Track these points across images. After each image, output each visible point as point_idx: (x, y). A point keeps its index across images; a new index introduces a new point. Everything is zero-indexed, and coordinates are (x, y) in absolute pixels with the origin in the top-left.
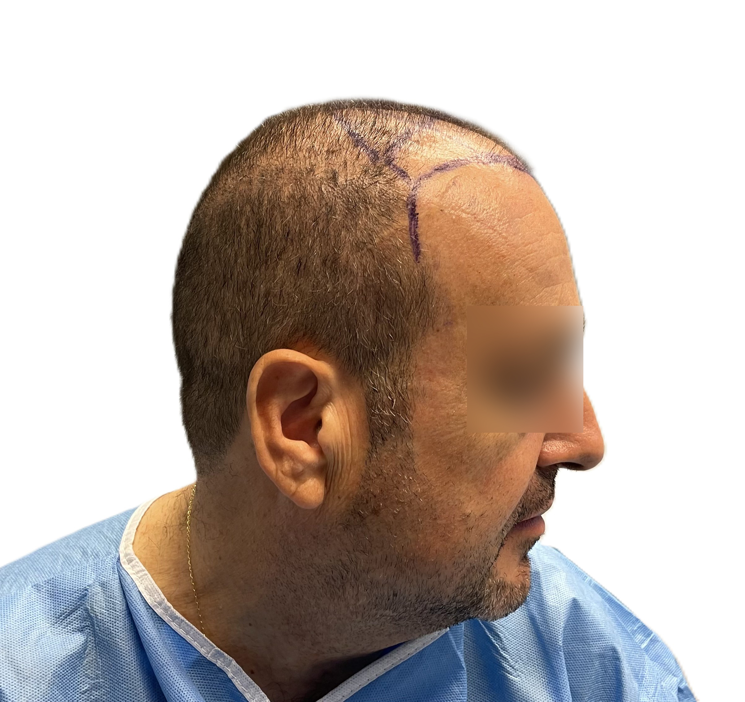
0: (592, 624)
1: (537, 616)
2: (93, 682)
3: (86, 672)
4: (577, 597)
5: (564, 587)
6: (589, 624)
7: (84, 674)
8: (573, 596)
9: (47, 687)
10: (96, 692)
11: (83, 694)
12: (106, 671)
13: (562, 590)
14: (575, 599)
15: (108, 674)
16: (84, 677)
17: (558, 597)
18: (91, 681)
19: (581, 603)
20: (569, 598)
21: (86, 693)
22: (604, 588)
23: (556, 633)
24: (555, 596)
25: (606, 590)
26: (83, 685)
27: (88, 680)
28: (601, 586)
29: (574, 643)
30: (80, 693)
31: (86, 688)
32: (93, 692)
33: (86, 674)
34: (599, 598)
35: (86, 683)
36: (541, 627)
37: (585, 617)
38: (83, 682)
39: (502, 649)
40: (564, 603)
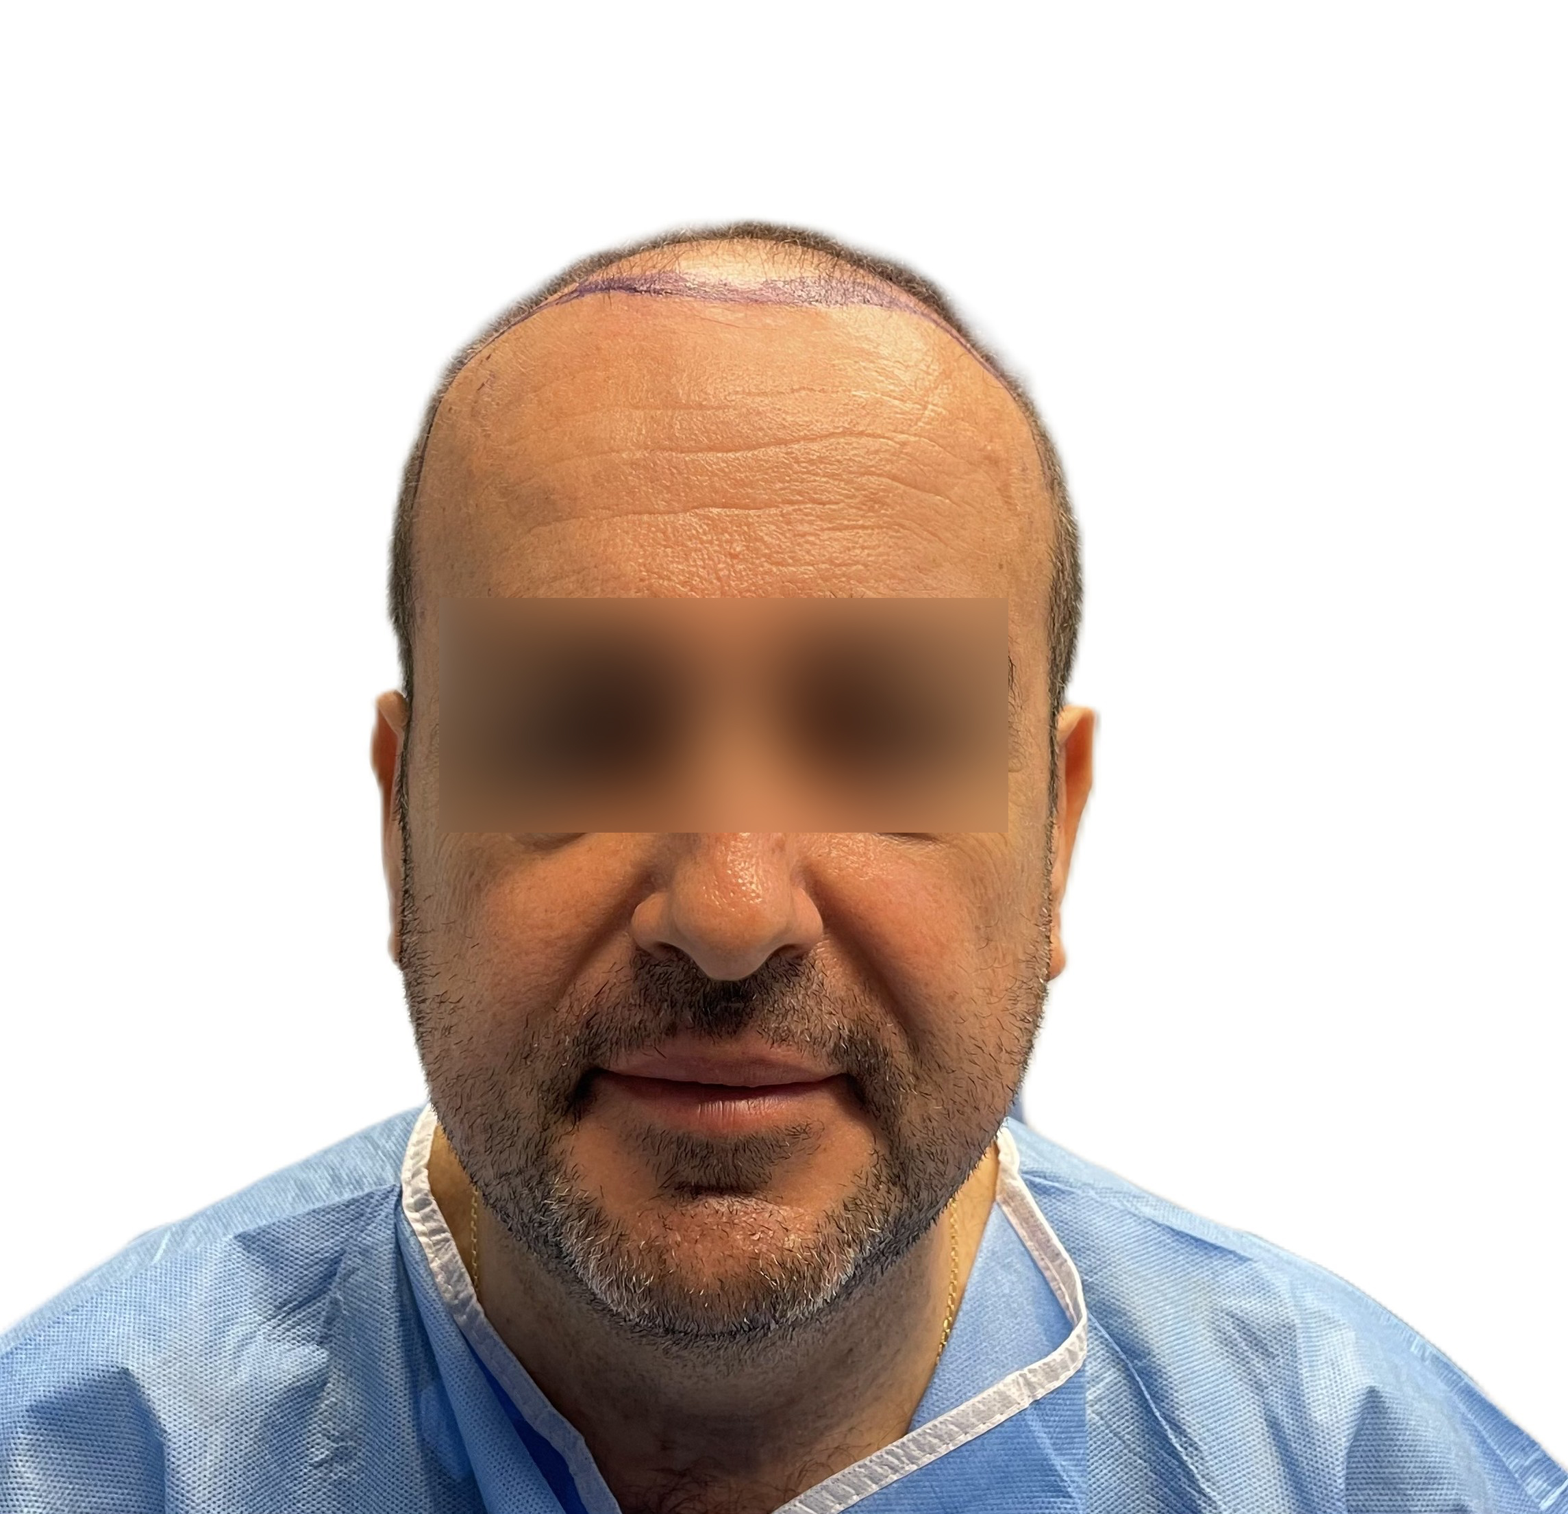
0: (1412, 1449)
1: (1286, 1420)
2: (335, 1445)
3: (324, 1426)
4: (1379, 1387)
5: (1350, 1363)
6: (1406, 1448)
7: (319, 1429)
8: (1370, 1382)
9: (252, 1442)
10: (341, 1465)
11: (316, 1468)
12: (361, 1426)
13: (1346, 1369)
14: (1373, 1391)
15: (363, 1431)
16: (320, 1435)
17: (1334, 1385)
18: (332, 1444)
19: (1387, 1400)
20: (1360, 1387)
21: (321, 1465)
22: (1455, 1364)
23: (1330, 1460)
24: (1328, 1383)
25: (1460, 1369)
26: (317, 1450)
27: (327, 1441)
28: (1449, 1359)
29: (1371, 1489)
30: (311, 1465)
31: (323, 1456)
32: (335, 1465)
33: (324, 1429)
34: (1440, 1388)
35: (323, 1447)
36: (1294, 1445)
37: (1397, 1432)
38: (318, 1444)
39: (1203, 1477)
40: (1348, 1397)
